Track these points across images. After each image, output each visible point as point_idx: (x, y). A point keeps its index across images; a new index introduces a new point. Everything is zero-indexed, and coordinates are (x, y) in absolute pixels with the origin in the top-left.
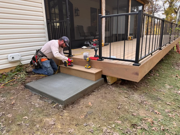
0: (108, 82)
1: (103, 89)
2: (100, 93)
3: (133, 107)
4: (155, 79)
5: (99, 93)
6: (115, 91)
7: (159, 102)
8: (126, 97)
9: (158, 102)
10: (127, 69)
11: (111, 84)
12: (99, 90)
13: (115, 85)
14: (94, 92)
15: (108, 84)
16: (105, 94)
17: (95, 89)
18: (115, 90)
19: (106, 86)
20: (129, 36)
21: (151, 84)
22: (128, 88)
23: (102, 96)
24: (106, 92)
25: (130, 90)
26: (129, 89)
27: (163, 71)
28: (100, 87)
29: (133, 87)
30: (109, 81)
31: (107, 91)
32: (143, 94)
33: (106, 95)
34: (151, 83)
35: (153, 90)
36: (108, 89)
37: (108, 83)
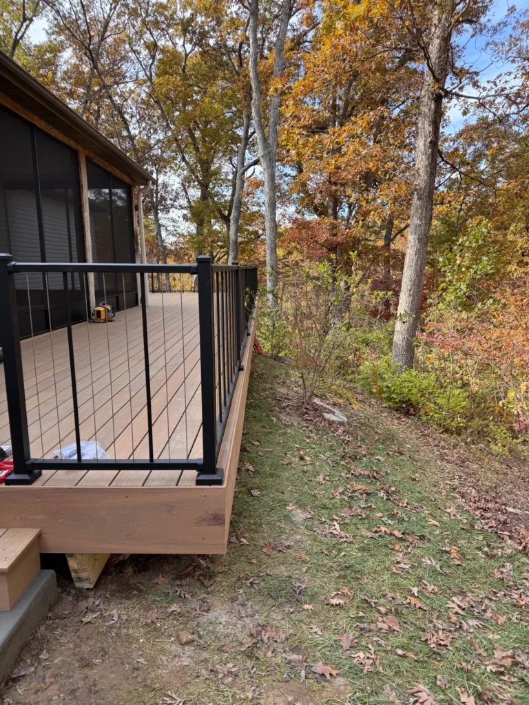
0: (79, 578)
1: (63, 640)
2: (55, 676)
3: (235, 690)
4: (249, 490)
5: (49, 673)
6: (128, 629)
7: (306, 607)
8: (187, 643)
9: (304, 610)
10: (174, 507)
11: (91, 586)
12: (44, 656)
13: (111, 583)
14: (15, 680)
15: (74, 588)
16: (87, 671)
17: (18, 661)
18: (125, 617)
19: (75, 606)
20: (97, 305)
21: (246, 520)
22: (178, 582)
23: (73, 692)
24: (85, 649)
25: (186, 588)
26: (184, 582)
27: (258, 444)
28: (42, 628)
29: (195, 567)
30: (84, 575)
31: (91, 642)
32: (241, 591)
33: (93, 673)
34: (245, 517)
35: (264, 550)
36: (90, 628)
37: (78, 585)
